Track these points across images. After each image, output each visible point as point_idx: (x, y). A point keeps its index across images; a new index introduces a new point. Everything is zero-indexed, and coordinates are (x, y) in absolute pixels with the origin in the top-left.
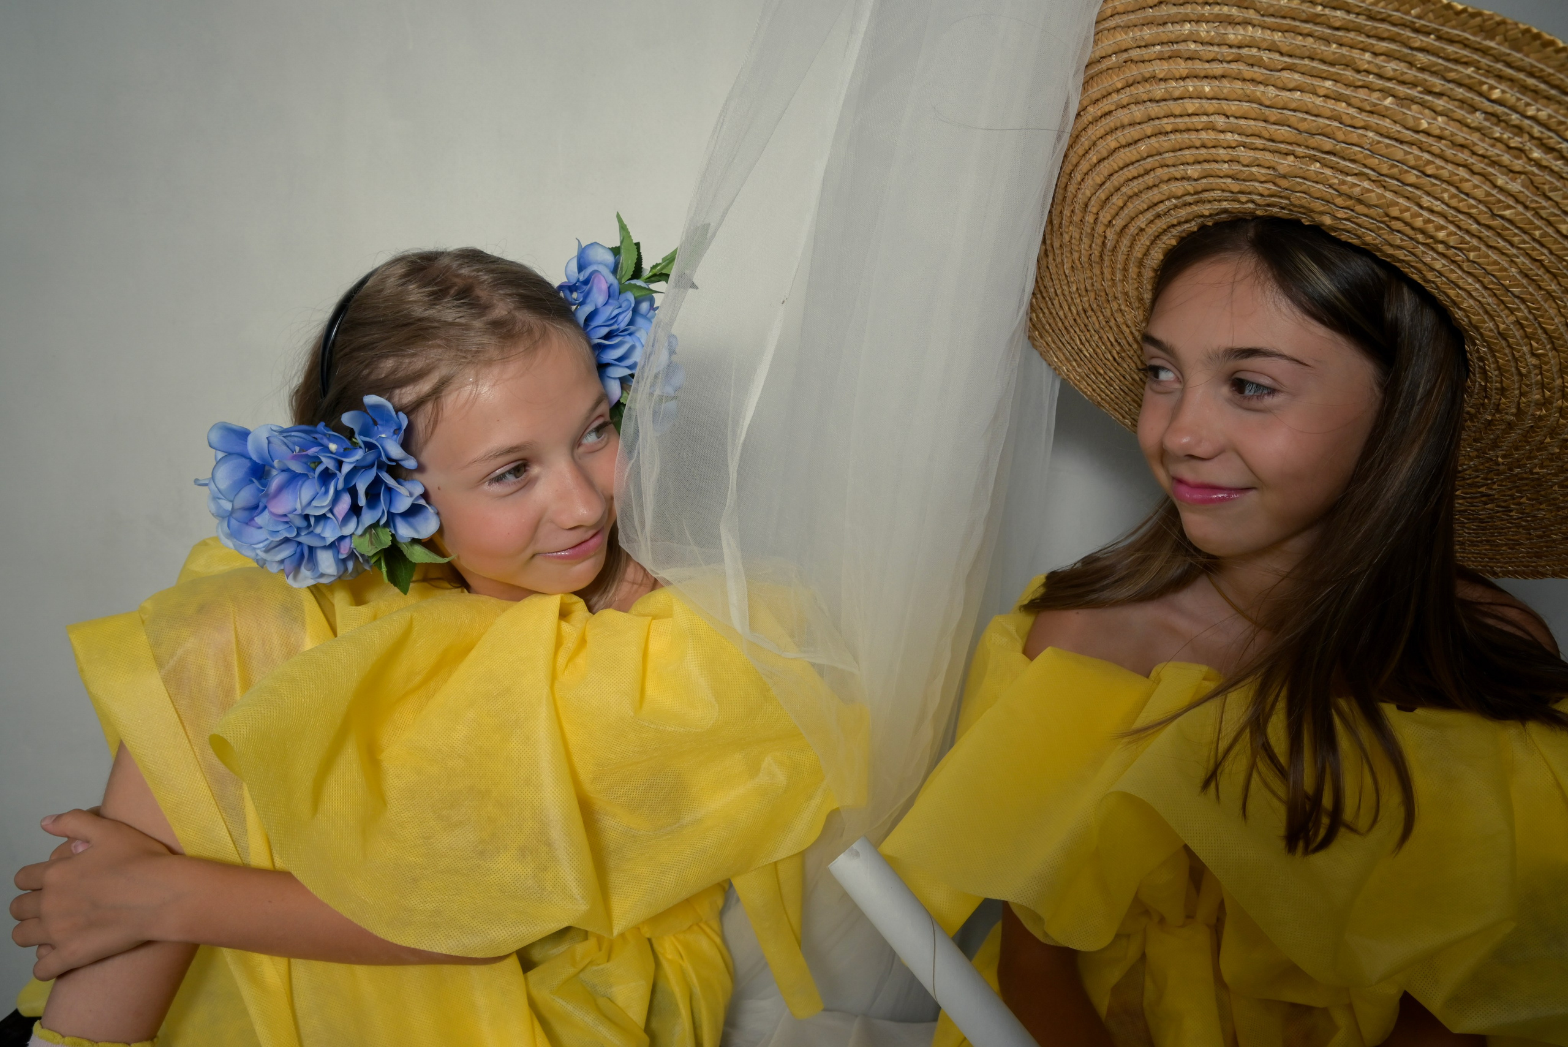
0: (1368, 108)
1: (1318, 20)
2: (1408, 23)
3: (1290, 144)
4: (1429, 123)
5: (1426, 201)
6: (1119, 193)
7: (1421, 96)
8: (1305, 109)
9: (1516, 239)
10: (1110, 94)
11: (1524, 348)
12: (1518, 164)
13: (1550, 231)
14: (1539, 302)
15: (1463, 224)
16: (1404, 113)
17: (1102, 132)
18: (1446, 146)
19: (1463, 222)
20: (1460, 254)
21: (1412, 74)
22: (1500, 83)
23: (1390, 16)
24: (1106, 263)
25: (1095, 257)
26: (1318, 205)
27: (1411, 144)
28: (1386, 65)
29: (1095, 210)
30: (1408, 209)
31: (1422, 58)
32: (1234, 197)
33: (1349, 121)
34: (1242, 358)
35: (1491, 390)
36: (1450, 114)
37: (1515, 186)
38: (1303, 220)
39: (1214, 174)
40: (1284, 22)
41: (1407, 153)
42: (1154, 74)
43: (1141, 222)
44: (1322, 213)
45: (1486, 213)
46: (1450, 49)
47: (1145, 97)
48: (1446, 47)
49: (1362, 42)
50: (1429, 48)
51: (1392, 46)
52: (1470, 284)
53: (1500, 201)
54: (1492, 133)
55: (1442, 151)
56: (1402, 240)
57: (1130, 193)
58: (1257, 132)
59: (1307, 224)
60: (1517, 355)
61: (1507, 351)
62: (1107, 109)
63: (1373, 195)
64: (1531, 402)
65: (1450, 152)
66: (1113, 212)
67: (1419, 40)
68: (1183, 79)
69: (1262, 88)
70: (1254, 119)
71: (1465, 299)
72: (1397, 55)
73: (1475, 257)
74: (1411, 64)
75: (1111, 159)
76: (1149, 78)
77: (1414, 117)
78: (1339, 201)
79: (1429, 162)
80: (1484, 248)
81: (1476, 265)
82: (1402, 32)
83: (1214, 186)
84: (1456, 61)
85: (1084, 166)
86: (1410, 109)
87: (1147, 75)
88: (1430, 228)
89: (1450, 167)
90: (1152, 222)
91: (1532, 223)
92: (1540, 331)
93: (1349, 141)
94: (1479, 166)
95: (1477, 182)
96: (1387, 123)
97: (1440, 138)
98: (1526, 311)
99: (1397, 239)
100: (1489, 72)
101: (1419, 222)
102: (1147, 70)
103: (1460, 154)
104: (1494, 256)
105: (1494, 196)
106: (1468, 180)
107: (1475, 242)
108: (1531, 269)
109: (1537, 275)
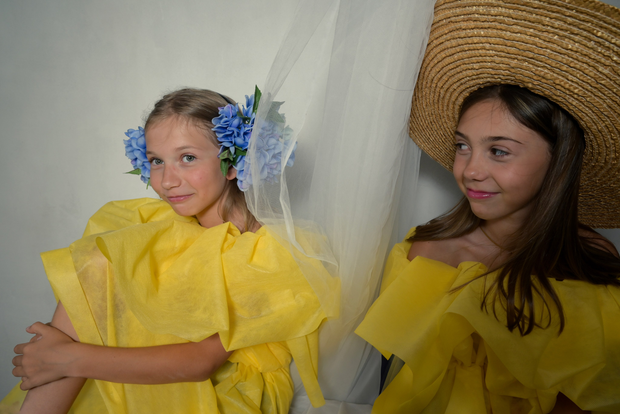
0: (548, 40)
1: (528, 5)
2: (564, 6)
3: (516, 55)
4: (572, 46)
5: (570, 77)
6: (446, 75)
7: (569, 35)
8: (522, 40)
9: (606, 93)
10: (443, 35)
11: (608, 136)
12: (608, 62)
14: (615, 118)
15: (585, 87)
16: (562, 42)
17: (439, 50)
18: (579, 55)
19: (585, 86)
20: (584, 99)
21: (565, 26)
22: (601, 30)
23: (557, 3)
24: (440, 103)
25: (436, 101)
26: (526, 79)
27: (564, 54)
28: (555, 22)
29: (436, 82)
30: (563, 81)
31: (570, 20)
32: (492, 77)
33: (540, 45)
34: (496, 140)
35: (595, 153)
36: (581, 42)
37: (606, 71)
38: (520, 86)
39: (485, 67)
40: (514, 5)
41: (563, 58)
42: (461, 27)
43: (455, 86)
44: (528, 82)
45: (594, 82)
46: (581, 16)
47: (457, 36)
48: (580, 15)
49: (546, 13)
50: (573, 16)
51: (558, 15)
52: (587, 111)
53: (600, 77)
54: (597, 50)
55: (577, 57)
56: (560, 93)
57: (450, 75)
58: (502, 50)
59: (522, 87)
60: (605, 139)
61: (601, 137)
62: (441, 41)
63: (549, 75)
64: (610, 158)
65: (580, 58)
66: (443, 83)
67: (569, 13)
68: (473, 29)
69: (504, 32)
70: (501, 45)
71: (585, 117)
72: (560, 18)
73: (589, 100)
74: (565, 22)
75: (443, 61)
76: (459, 29)
77: (566, 43)
78: (535, 78)
79: (572, 62)
80: (593, 96)
81: (590, 103)
82: (562, 9)
83: (484, 72)
84: (584, 21)
85: (432, 64)
86: (564, 40)
87: (458, 28)
88: (572, 88)
89: (580, 63)
90: (459, 86)
92: (615, 130)
93: (540, 53)
94: (592, 63)
95: (591, 70)
96: (555, 46)
97: (576, 52)
98: (609, 122)
99: (558, 93)
100: (597, 25)
101: (567, 86)
102: (458, 25)
103: (584, 58)
104: (597, 99)
105: (597, 75)
106: (587, 69)
107: (589, 94)
108: (612, 105)
109: (614, 107)
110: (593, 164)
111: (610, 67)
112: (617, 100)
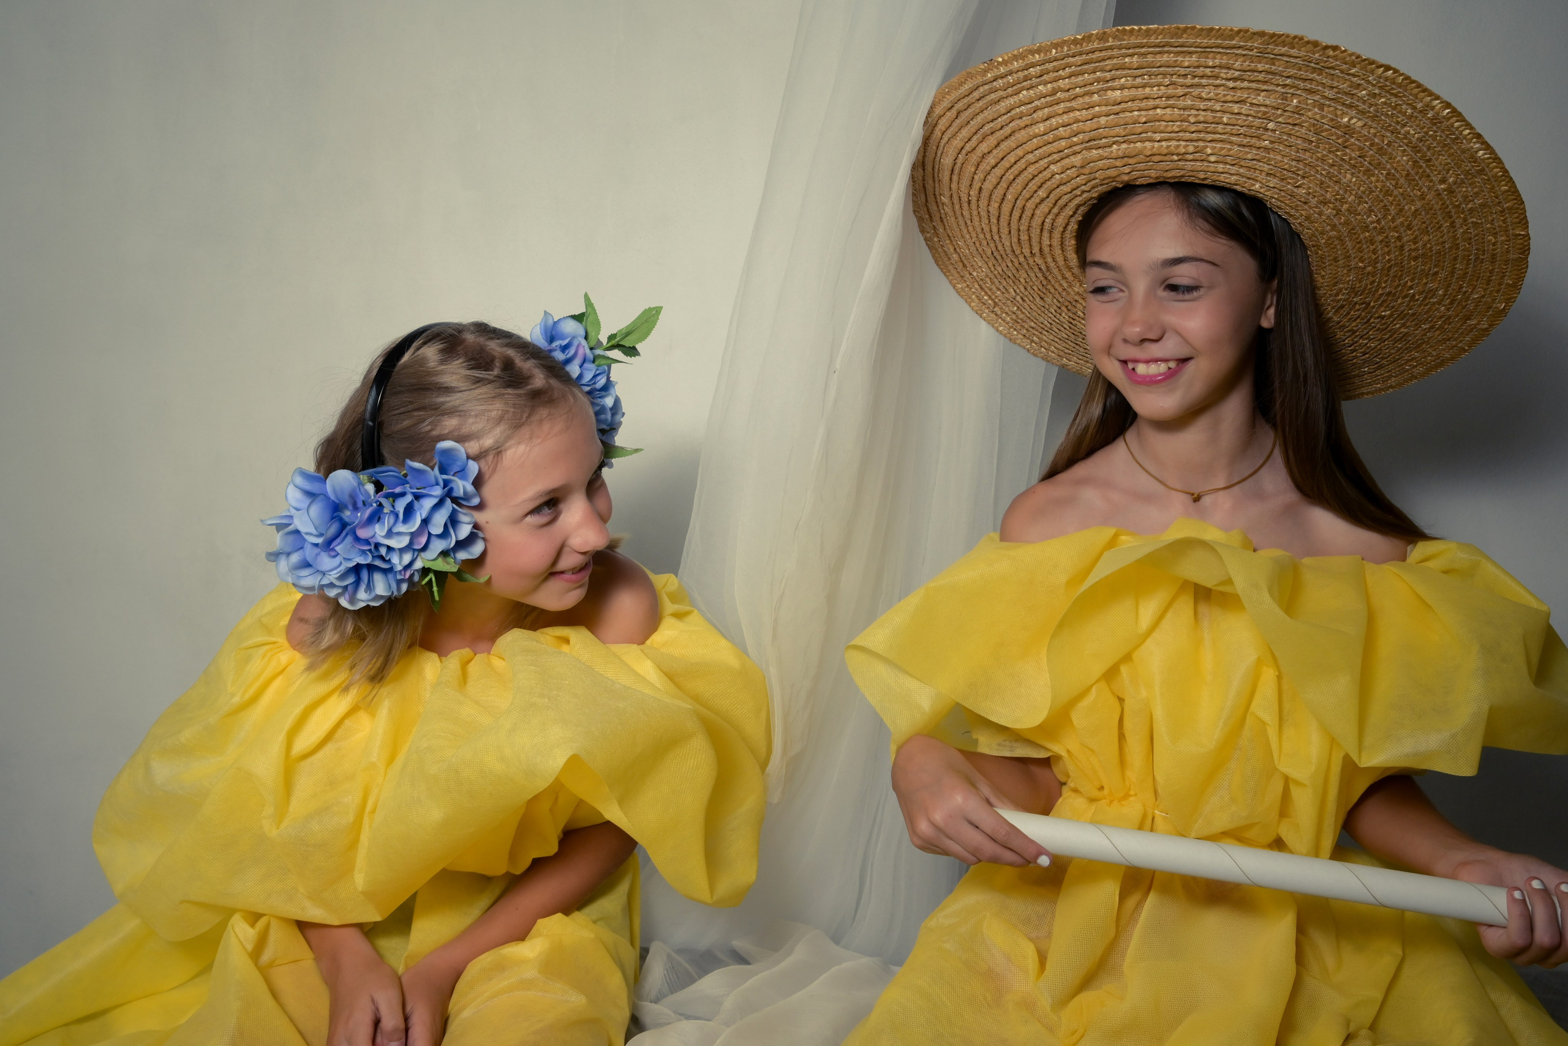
102: (979, 152)
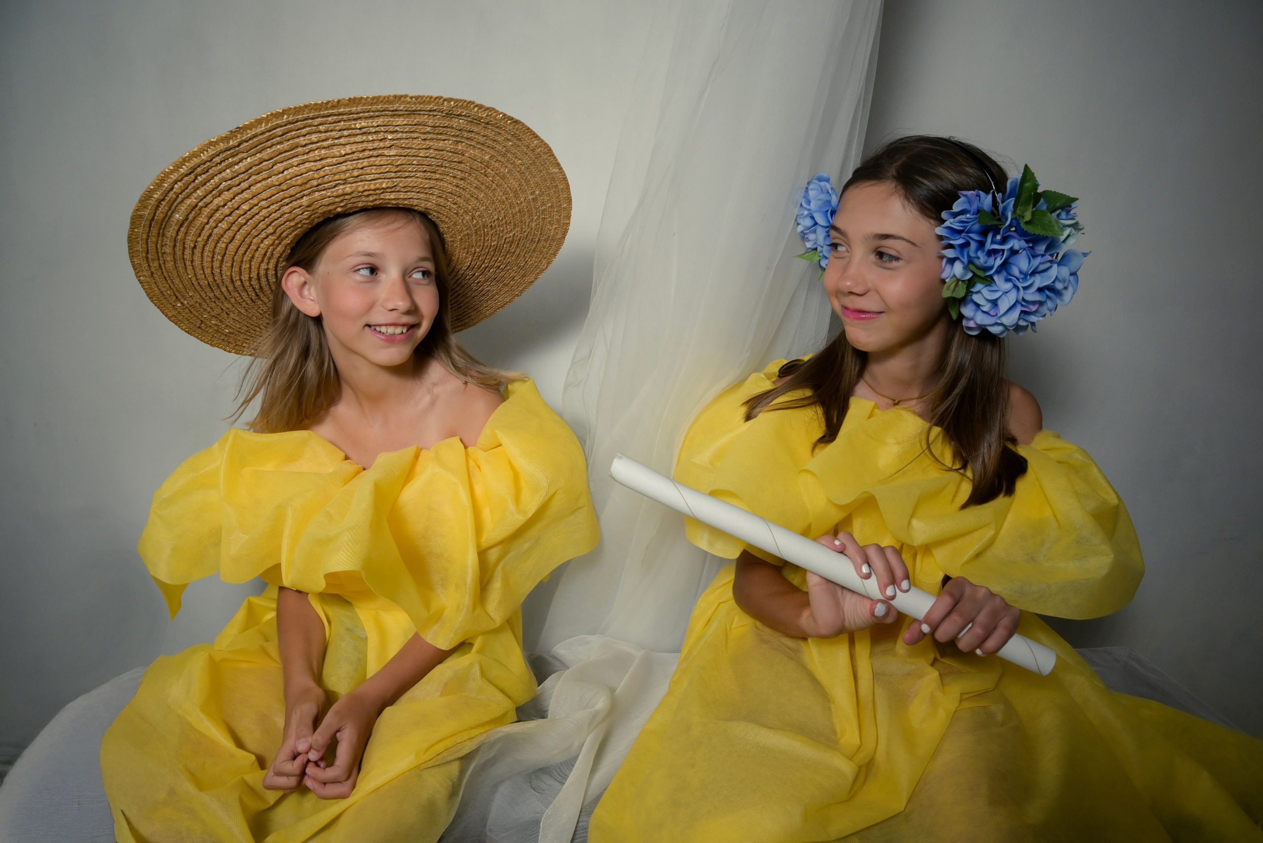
0: (318, 158)
1: (271, 137)
2: (307, 118)
3: (300, 192)
4: (345, 150)
5: (368, 177)
6: (244, 263)
7: (333, 142)
8: (294, 175)
10: (204, 227)
12: (387, 144)
13: (419, 158)
15: (388, 177)
16: (333, 152)
17: (213, 244)
18: (358, 154)
21: (323, 136)
22: (357, 121)
23: (298, 119)
24: (262, 296)
25: (254, 297)
27: (345, 161)
28: (311, 137)
29: (238, 278)
30: (365, 185)
31: (321, 128)
32: (295, 227)
33: (315, 169)
36: (349, 142)
37: (393, 152)
40: (258, 148)
41: (346, 166)
42: (218, 206)
46: (330, 119)
47: (222, 217)
48: (327, 119)
49: (295, 134)
50: (322, 122)
51: (308, 129)
53: (393, 160)
54: (369, 139)
55: (358, 156)
57: (249, 258)
58: (283, 197)
62: (208, 234)
63: (347, 189)
65: (361, 155)
66: (248, 272)
67: (316, 122)
68: (234, 198)
69: (270, 179)
70: (278, 193)
72: (312, 131)
73: (402, 184)
74: (320, 132)
75: (227, 252)
76: (217, 208)
77: (337, 151)
78: (337, 200)
79: (357, 164)
82: (307, 122)
84: (335, 122)
85: (216, 264)
86: (333, 149)
87: (215, 208)
89: (366, 160)
91: (411, 160)
93: (322, 176)
94: (375, 153)
95: (380, 159)
96: (329, 160)
97: (353, 153)
98: (437, 191)
99: (371, 198)
100: (349, 120)
102: (213, 206)
103: (365, 154)
105: (389, 160)
106: (376, 161)
108: (425, 176)
109: (429, 176)
110: (460, 237)
111: (393, 147)
112: (425, 169)
